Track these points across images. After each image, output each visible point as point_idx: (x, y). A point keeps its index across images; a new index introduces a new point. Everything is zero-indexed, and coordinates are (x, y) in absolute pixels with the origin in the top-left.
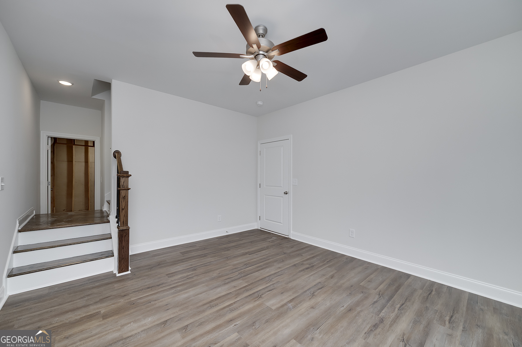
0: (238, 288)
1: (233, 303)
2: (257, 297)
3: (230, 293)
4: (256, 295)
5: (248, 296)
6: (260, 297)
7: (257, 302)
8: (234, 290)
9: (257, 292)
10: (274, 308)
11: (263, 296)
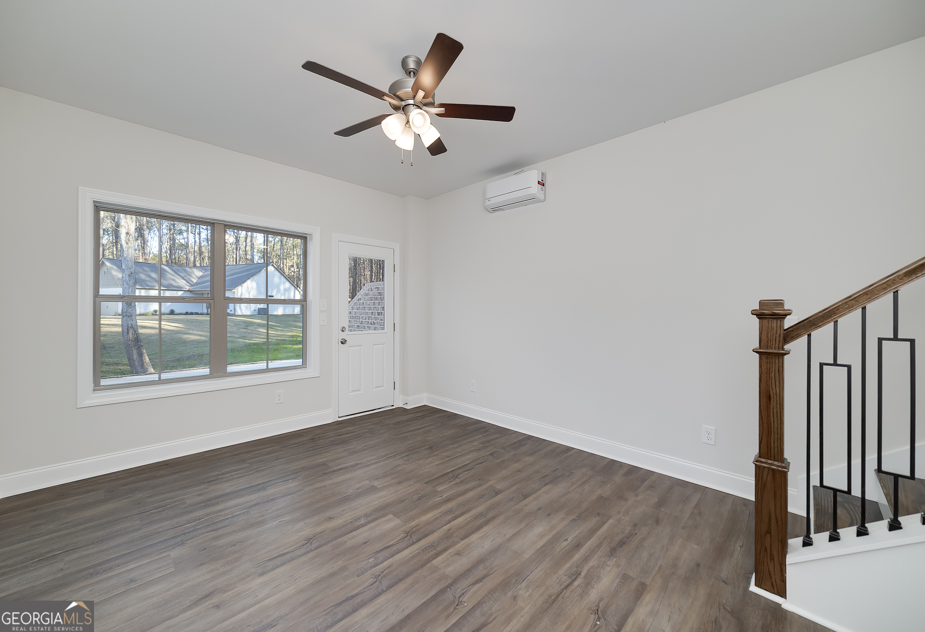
0: (451, 550)
1: (453, 521)
2: (413, 532)
3: (462, 539)
4: (415, 538)
5: (429, 534)
6: (409, 533)
7: (413, 524)
8: (457, 546)
9: (414, 543)
10: (391, 516)
11: (404, 535)
